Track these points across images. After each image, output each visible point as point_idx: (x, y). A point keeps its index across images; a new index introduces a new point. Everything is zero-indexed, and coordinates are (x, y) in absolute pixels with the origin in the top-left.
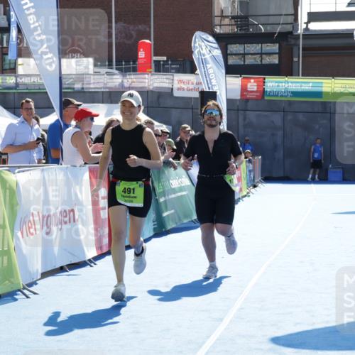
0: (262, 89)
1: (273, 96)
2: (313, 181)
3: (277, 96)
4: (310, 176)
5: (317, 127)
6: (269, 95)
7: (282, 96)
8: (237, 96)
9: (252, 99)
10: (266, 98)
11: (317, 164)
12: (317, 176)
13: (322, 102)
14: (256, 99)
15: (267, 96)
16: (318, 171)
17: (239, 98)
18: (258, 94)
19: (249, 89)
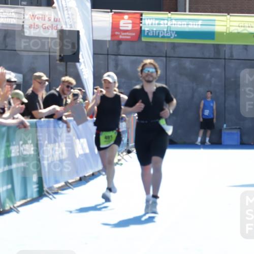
0: (138, 28)
1: (153, 36)
2: (203, 145)
3: (158, 37)
4: (199, 139)
5: (208, 76)
6: (148, 36)
7: (163, 37)
8: (106, 36)
9: (126, 40)
10: (144, 39)
11: (207, 124)
12: (207, 139)
13: (214, 45)
14: (131, 41)
15: (145, 36)
16: (209, 132)
17: (109, 38)
18: (134, 34)
19: (121, 28)
